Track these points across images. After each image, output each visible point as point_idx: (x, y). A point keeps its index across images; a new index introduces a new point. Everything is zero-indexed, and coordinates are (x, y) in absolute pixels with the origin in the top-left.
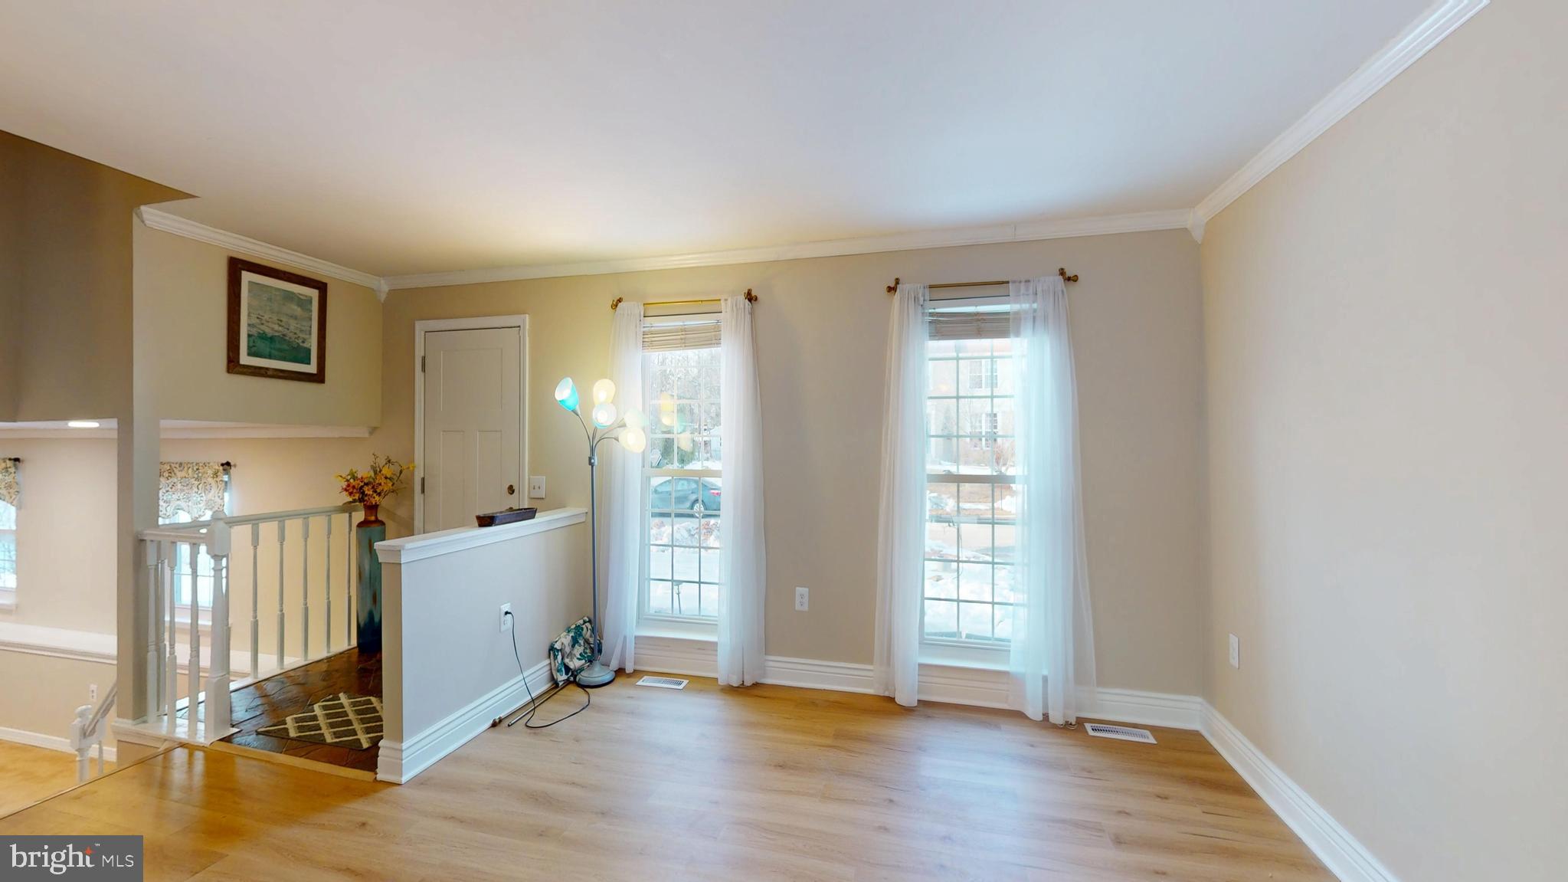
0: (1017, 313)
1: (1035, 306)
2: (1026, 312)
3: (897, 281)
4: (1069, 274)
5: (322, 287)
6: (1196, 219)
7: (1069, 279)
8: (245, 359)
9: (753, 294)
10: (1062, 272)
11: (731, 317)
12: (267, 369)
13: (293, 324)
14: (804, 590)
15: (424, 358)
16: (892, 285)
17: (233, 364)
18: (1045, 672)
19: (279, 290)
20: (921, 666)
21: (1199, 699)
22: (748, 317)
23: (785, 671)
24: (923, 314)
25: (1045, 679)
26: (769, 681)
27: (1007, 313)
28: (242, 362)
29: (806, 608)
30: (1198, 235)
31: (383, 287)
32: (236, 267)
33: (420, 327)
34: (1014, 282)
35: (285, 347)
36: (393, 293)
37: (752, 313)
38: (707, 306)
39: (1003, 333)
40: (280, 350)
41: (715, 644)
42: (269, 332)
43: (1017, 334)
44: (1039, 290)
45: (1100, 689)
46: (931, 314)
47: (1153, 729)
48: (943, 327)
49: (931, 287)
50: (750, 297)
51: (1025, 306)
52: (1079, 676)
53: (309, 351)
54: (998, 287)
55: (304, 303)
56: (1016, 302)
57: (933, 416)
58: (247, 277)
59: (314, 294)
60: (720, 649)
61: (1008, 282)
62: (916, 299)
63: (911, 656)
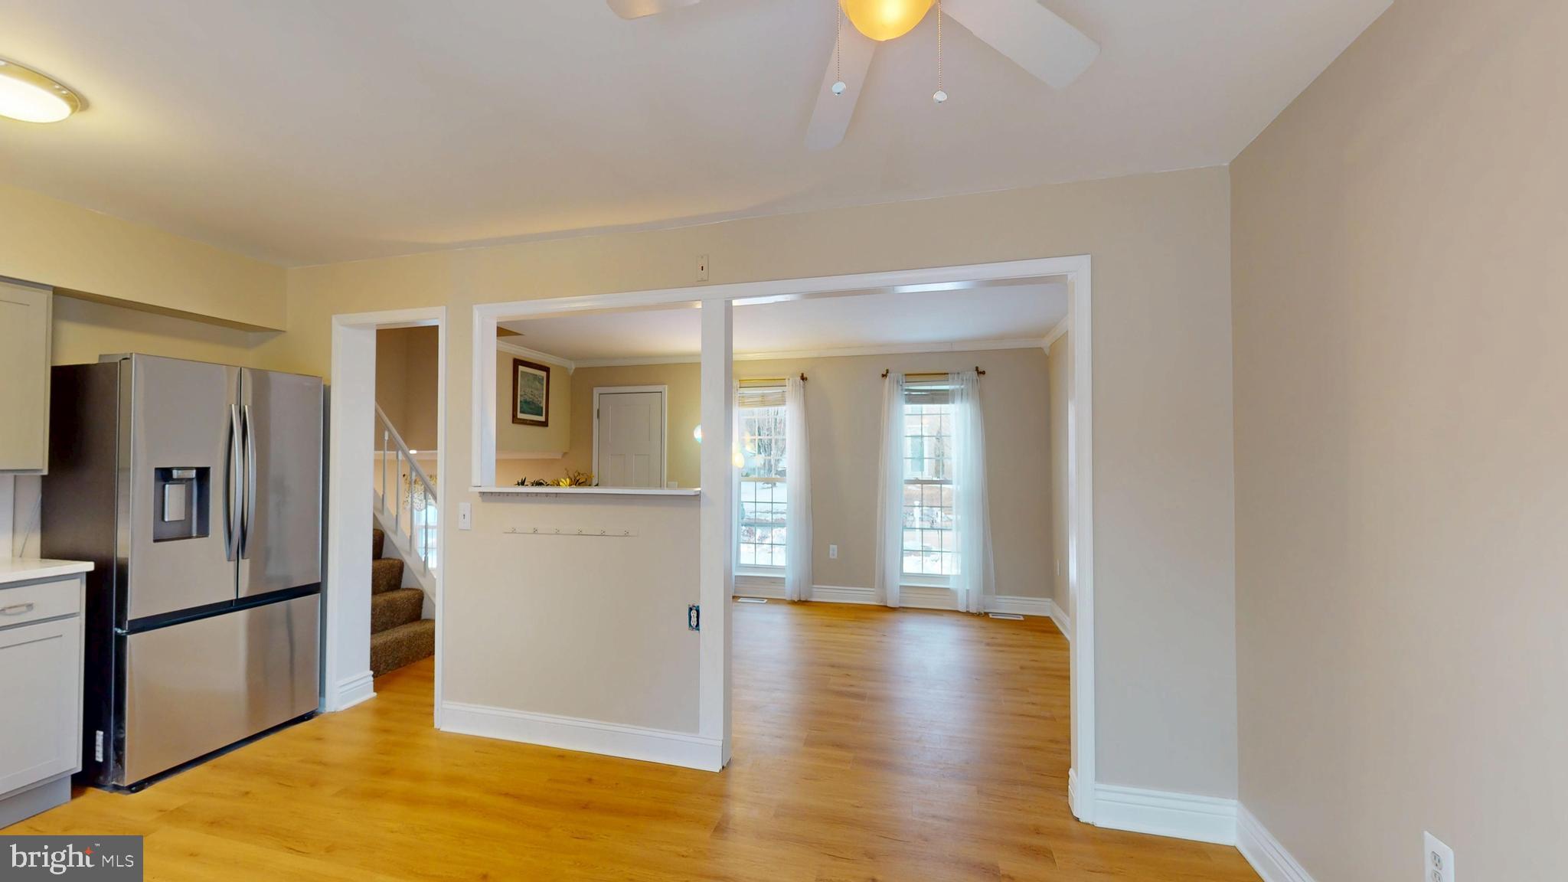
0: (953, 391)
1: (962, 387)
2: (957, 389)
3: (887, 371)
4: (980, 370)
5: (547, 369)
6: (1046, 343)
7: (981, 373)
8: (520, 416)
9: (805, 376)
10: (977, 368)
11: (791, 388)
12: (527, 420)
13: (536, 392)
14: (835, 547)
15: (598, 411)
16: (885, 373)
17: (515, 420)
18: (968, 588)
19: (531, 374)
20: (901, 586)
21: (1050, 600)
22: (802, 390)
23: (825, 594)
24: (902, 390)
25: (968, 590)
26: (814, 600)
27: (948, 390)
28: (518, 417)
29: (835, 557)
30: (1047, 351)
31: (572, 366)
32: (517, 363)
33: (596, 391)
34: (951, 374)
35: (533, 407)
36: (576, 369)
37: (804, 387)
38: (777, 382)
39: (946, 402)
40: (531, 409)
41: (784, 578)
42: (528, 400)
43: (953, 403)
44: (965, 378)
45: (998, 597)
46: (906, 390)
47: (1024, 616)
48: (912, 399)
49: (906, 375)
50: (803, 378)
51: (958, 387)
52: (986, 589)
53: (542, 408)
54: (943, 376)
55: (540, 380)
56: (952, 384)
57: (908, 447)
58: (521, 368)
59: (543, 374)
60: (786, 580)
61: (948, 374)
62: (898, 382)
63: (895, 583)
